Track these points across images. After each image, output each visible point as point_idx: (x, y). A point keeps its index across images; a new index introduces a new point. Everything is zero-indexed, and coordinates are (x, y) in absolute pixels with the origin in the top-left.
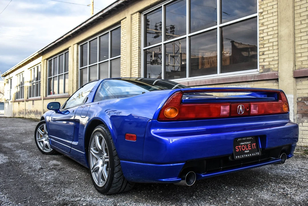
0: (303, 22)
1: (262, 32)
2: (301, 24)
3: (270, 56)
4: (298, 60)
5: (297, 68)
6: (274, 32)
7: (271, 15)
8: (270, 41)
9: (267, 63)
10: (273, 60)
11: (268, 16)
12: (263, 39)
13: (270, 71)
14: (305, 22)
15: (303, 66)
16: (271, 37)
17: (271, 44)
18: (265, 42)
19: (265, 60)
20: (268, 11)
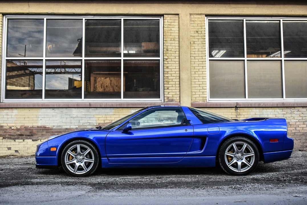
0: (196, 73)
1: (167, 73)
2: (195, 74)
3: (173, 91)
4: (193, 96)
5: (192, 101)
6: (176, 75)
7: (174, 63)
8: (173, 80)
9: (171, 96)
10: (175, 94)
11: (172, 63)
12: (168, 78)
13: (173, 101)
14: (197, 73)
15: (197, 101)
16: (174, 78)
17: (174, 83)
18: (169, 81)
19: (169, 94)
20: (171, 59)
